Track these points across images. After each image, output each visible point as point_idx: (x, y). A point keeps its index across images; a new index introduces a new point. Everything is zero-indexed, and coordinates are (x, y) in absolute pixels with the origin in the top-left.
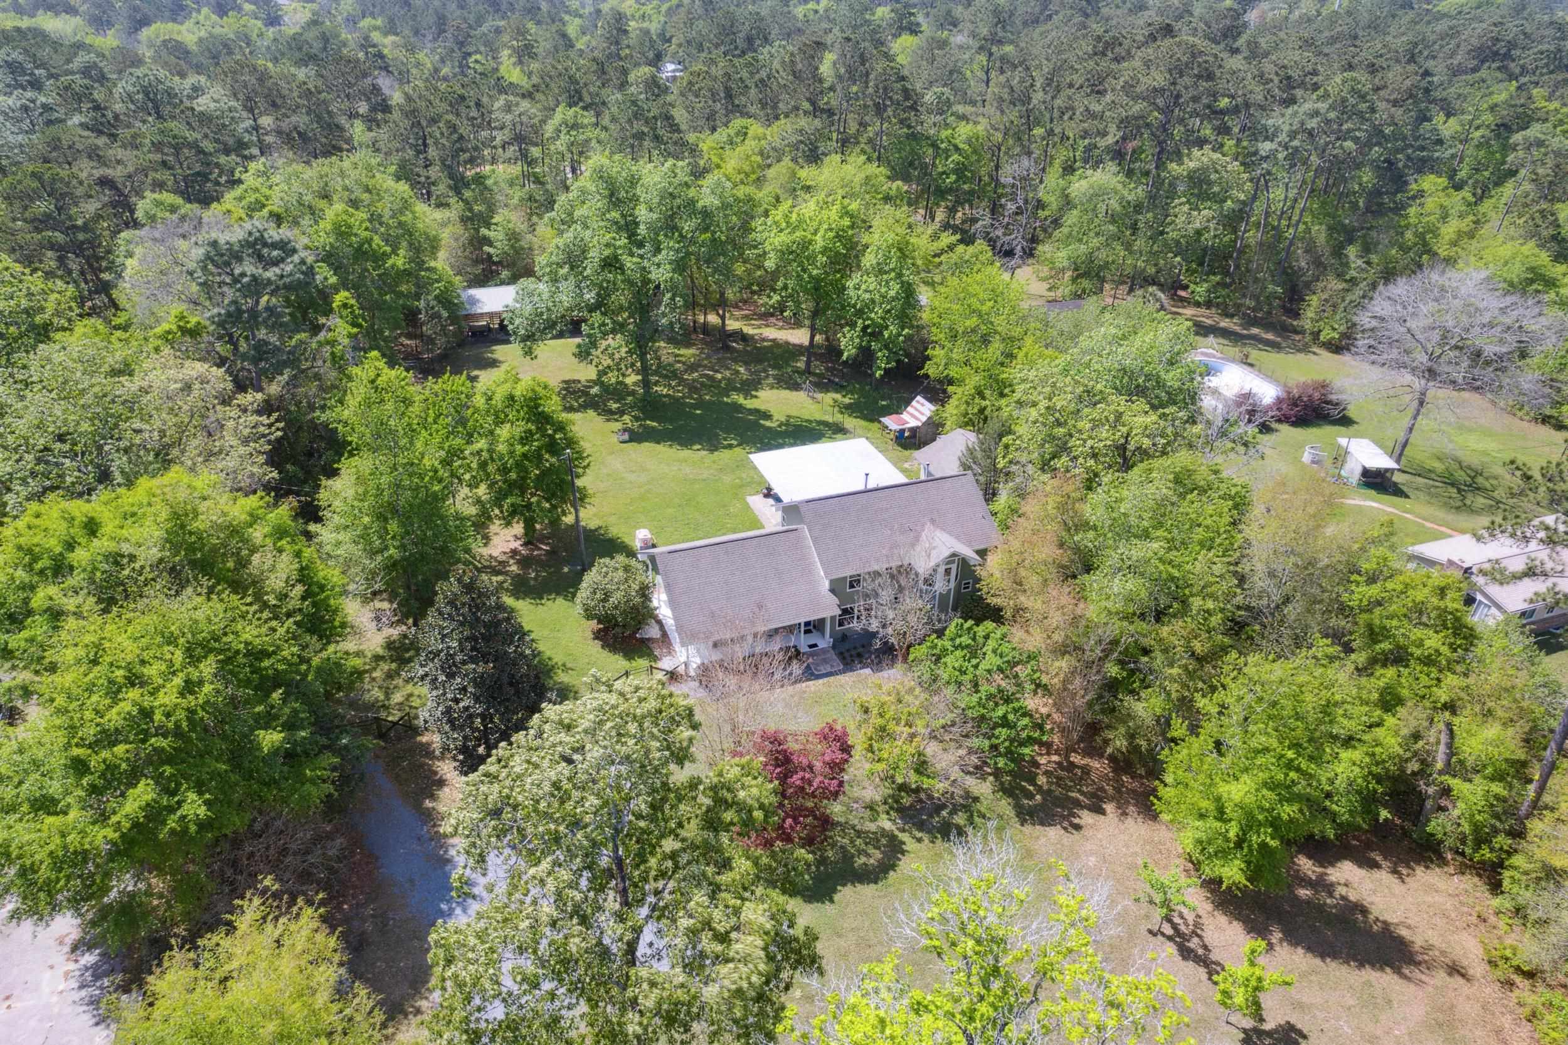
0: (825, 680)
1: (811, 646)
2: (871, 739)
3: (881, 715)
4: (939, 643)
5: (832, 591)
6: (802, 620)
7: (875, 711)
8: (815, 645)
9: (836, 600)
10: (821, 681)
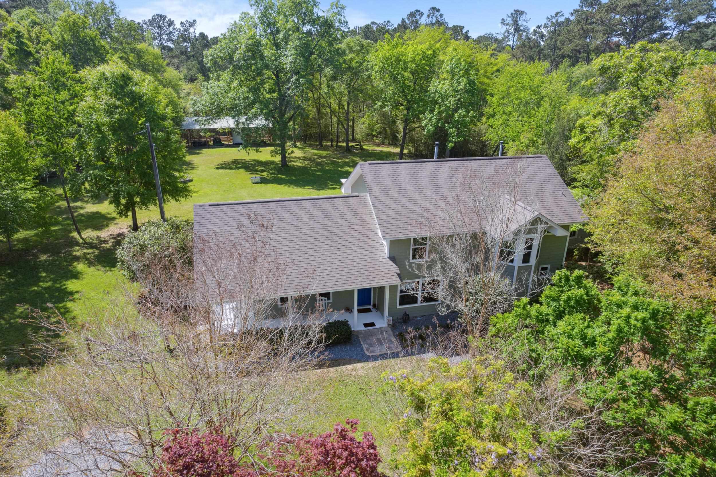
0: (378, 363)
1: (366, 325)
2: (425, 459)
3: (446, 416)
4: (533, 310)
5: (392, 258)
6: (355, 286)
7: (435, 407)
8: (373, 324)
9: (395, 268)
10: (370, 364)
